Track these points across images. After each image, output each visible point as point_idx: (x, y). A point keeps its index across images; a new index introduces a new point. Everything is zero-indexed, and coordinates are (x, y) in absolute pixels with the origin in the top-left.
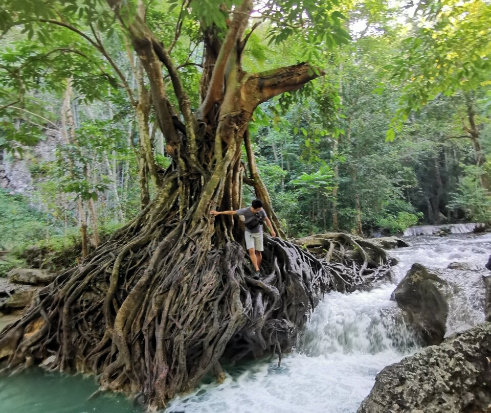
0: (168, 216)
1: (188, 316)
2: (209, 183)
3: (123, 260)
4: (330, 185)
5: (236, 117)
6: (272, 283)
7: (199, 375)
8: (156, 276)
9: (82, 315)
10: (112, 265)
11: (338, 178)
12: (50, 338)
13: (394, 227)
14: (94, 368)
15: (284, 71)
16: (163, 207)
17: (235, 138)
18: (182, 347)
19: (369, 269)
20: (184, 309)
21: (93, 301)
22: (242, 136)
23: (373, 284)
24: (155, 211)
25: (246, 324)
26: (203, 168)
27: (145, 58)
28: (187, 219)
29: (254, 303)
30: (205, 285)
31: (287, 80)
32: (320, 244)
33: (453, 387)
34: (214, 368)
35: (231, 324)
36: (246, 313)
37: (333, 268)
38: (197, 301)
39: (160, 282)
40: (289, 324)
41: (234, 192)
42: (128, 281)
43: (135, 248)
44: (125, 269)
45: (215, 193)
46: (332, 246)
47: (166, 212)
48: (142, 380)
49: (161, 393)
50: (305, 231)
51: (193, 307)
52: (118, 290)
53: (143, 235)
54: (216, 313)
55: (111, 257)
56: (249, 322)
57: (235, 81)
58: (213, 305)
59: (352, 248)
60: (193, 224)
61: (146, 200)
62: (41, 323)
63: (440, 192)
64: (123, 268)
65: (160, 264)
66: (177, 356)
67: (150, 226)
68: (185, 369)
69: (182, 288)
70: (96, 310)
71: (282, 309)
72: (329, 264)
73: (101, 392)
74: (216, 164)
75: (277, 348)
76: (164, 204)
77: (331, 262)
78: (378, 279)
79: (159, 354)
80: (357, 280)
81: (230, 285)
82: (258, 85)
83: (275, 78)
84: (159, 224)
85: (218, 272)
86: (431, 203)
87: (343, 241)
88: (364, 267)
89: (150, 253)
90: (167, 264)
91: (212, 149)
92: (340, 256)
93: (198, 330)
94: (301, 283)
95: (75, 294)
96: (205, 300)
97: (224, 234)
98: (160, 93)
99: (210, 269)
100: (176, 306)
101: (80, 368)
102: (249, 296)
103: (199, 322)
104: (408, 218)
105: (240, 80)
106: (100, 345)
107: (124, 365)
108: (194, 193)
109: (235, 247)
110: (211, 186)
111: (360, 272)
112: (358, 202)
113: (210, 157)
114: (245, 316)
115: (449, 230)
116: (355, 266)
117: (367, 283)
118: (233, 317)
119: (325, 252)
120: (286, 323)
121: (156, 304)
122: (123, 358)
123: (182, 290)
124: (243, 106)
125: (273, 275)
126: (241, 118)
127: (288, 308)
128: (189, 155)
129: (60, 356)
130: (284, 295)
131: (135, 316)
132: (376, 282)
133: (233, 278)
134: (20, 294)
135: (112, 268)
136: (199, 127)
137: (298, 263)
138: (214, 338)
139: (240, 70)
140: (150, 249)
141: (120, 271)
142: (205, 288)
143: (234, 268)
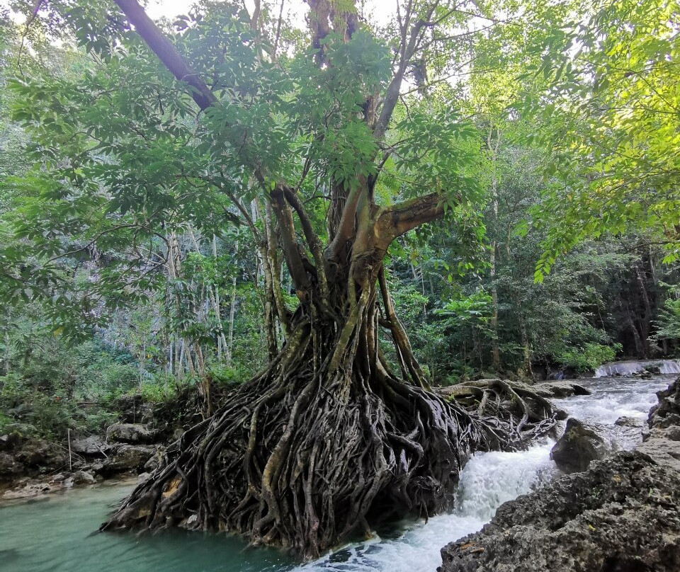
0: (300, 365)
1: (335, 471)
2: (343, 331)
3: (259, 416)
4: (484, 315)
5: (370, 257)
6: (415, 439)
7: (347, 530)
8: (297, 433)
9: (222, 473)
10: (248, 421)
11: (496, 305)
12: (189, 497)
13: (580, 364)
14: (238, 527)
15: (421, 202)
16: (295, 356)
17: (369, 279)
18: (330, 502)
19: (530, 424)
20: (329, 465)
21: (232, 458)
22: (376, 276)
23: (533, 440)
24: (286, 361)
25: (391, 482)
26: (336, 314)
27: (276, 206)
28: (323, 371)
29: (398, 459)
30: (348, 441)
31: (424, 211)
32: (470, 393)
33: (546, 512)
34: (360, 524)
35: (377, 479)
36: (390, 470)
37: (486, 422)
38: (342, 457)
39: (301, 439)
40: (434, 482)
41: (370, 337)
42: (266, 437)
43: (271, 402)
44: (262, 424)
45: (351, 340)
46: (485, 396)
47: (298, 362)
48: (293, 534)
49: (315, 543)
50: (456, 373)
51: (339, 464)
52: (257, 446)
53: (276, 388)
54: (360, 469)
55: (244, 411)
56: (394, 477)
57: (367, 219)
58: (357, 461)
59: (509, 399)
60: (329, 375)
61: (273, 348)
62: (178, 482)
63: (648, 313)
64: (260, 424)
65: (300, 419)
66: (327, 510)
67: (282, 378)
68: (334, 524)
69: (326, 444)
70: (236, 467)
71: (426, 466)
72: (480, 417)
73: (252, 546)
74: (350, 309)
75: (423, 507)
76: (295, 353)
77: (484, 414)
78: (538, 436)
79: (309, 509)
80: (514, 437)
81: (372, 441)
82: (393, 220)
83: (411, 211)
84: (291, 376)
85: (359, 428)
86: (637, 327)
87: (498, 389)
88: (524, 421)
89: (287, 408)
90: (307, 418)
91: (344, 291)
92: (495, 408)
93: (344, 485)
94: (446, 439)
95: (215, 451)
96: (349, 456)
97: (361, 385)
98: (292, 239)
99: (351, 425)
100: (321, 462)
101: (224, 527)
102: (392, 452)
103: (344, 478)
104: (601, 351)
105: (372, 217)
106: (242, 503)
107: (275, 520)
108: (327, 340)
109: (373, 400)
110: (346, 333)
111: (518, 427)
112: (524, 333)
113: (342, 300)
114: (389, 472)
115: (657, 370)
116: (512, 420)
117: (526, 441)
118: (378, 474)
119: (477, 403)
120: (431, 481)
121: (301, 460)
122: (273, 513)
123: (326, 446)
124: (377, 244)
125: (416, 431)
126: (374, 257)
127: (433, 465)
128: (321, 299)
129: (202, 515)
130: (429, 452)
131: (280, 472)
132: (536, 438)
133: (376, 433)
134: (122, 454)
135: (249, 424)
136: (330, 269)
137: (443, 418)
138: (360, 494)
139: (372, 206)
140: (286, 403)
141: (257, 426)
142: (348, 444)
143: (376, 423)
